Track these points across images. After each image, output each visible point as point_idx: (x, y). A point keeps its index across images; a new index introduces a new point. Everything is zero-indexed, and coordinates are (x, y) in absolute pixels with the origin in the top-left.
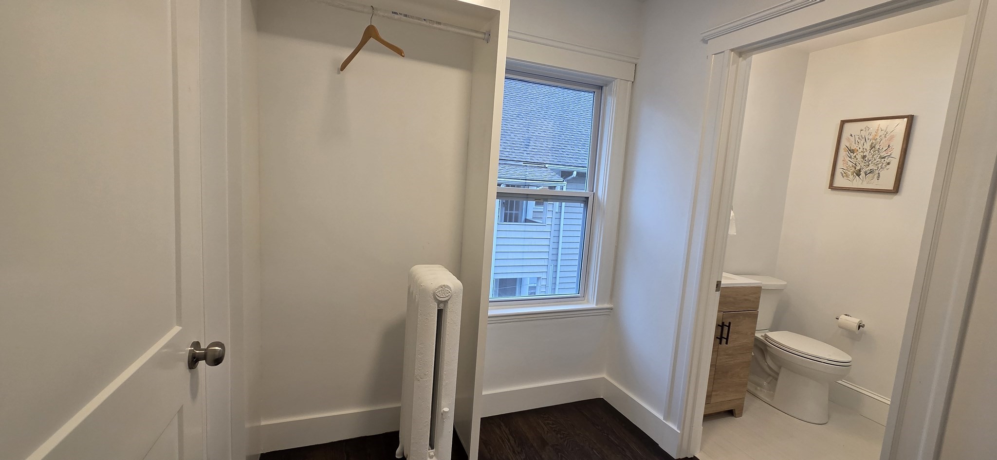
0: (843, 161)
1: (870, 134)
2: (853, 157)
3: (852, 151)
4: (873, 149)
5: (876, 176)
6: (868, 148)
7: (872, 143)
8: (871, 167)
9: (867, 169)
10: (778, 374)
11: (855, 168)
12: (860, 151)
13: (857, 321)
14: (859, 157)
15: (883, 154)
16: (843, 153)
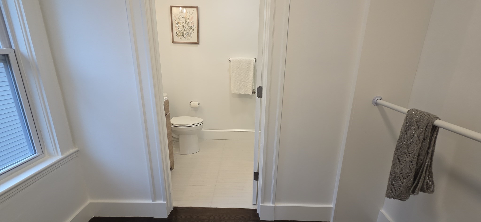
0: (175, 28)
1: (184, 15)
2: (179, 26)
3: (178, 23)
4: (186, 22)
5: (190, 36)
6: (185, 22)
7: (186, 19)
8: (187, 31)
9: (186, 32)
10: (179, 139)
11: (181, 32)
12: (181, 23)
13: (197, 103)
14: (181, 26)
15: (191, 25)
16: (174, 24)
